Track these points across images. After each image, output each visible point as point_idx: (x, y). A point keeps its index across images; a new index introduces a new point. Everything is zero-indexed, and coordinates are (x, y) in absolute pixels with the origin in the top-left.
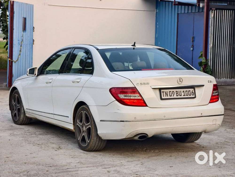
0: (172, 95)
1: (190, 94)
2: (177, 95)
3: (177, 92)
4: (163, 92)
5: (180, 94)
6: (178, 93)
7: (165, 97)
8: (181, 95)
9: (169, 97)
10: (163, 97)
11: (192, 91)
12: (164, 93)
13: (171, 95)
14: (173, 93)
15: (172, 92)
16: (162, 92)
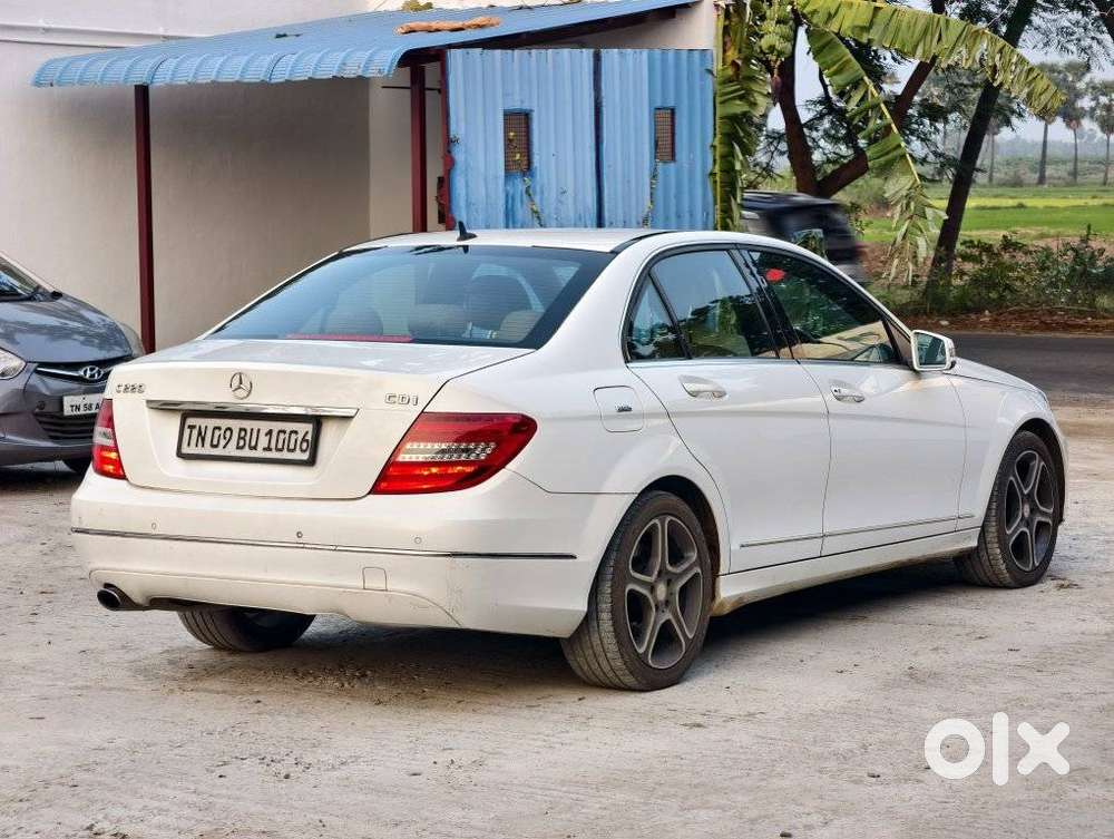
0: (223, 442)
1: (292, 447)
2: (242, 443)
3: (243, 433)
4: (192, 427)
5: (253, 444)
6: (247, 438)
7: (192, 450)
8: (255, 448)
9: (208, 450)
10: (185, 450)
11: (307, 433)
12: (195, 432)
13: (215, 443)
14: (228, 433)
15: (222, 432)
16: (189, 427)
